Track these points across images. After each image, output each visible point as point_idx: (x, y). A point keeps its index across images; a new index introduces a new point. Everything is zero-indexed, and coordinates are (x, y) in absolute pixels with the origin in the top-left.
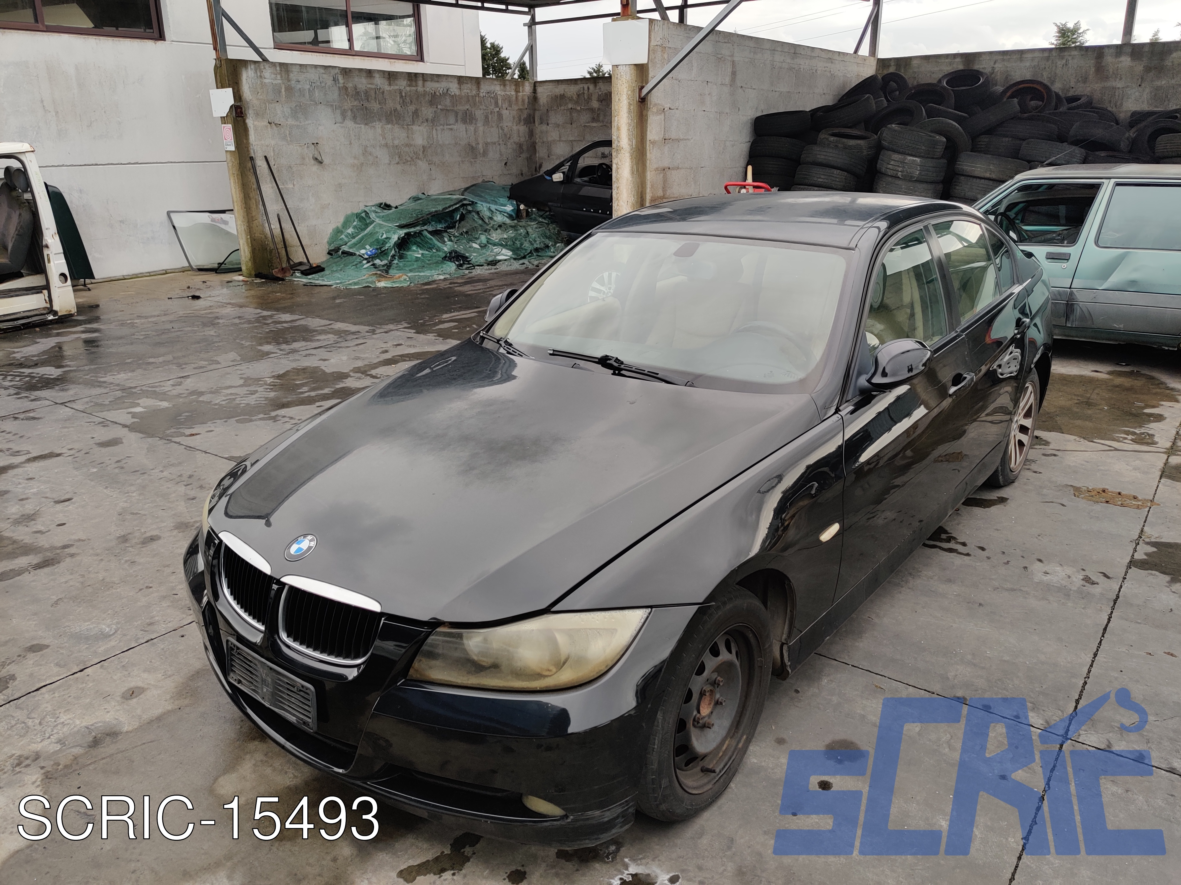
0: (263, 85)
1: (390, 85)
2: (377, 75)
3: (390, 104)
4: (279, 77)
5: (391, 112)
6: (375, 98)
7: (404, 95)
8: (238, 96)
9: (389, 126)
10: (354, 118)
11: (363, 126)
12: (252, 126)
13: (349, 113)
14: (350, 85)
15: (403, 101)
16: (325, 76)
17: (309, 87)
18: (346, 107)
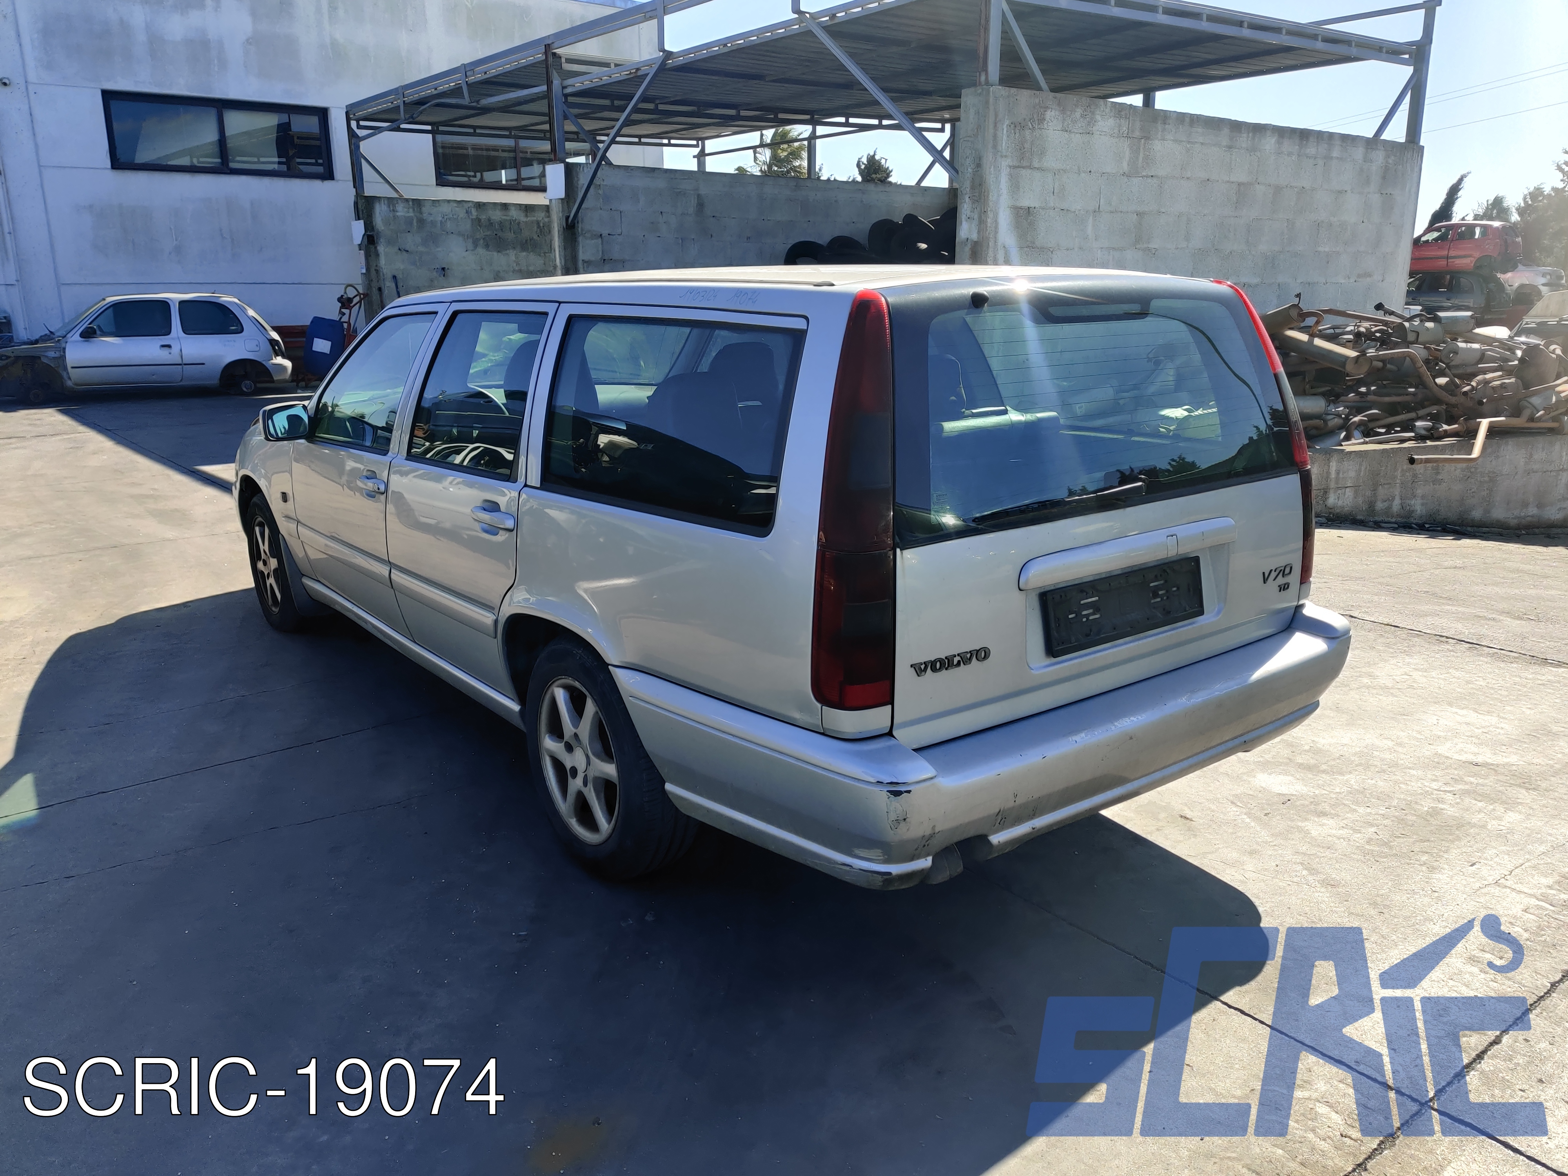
0: (395, 217)
1: (526, 216)
2: (513, 208)
3: (526, 234)
4: (411, 210)
5: (526, 241)
6: (510, 228)
7: (541, 225)
8: (369, 226)
9: (524, 254)
10: (487, 246)
11: (495, 254)
12: (383, 253)
13: (482, 242)
14: (483, 217)
15: (541, 231)
16: (457, 209)
17: (441, 219)
18: (478, 237)
